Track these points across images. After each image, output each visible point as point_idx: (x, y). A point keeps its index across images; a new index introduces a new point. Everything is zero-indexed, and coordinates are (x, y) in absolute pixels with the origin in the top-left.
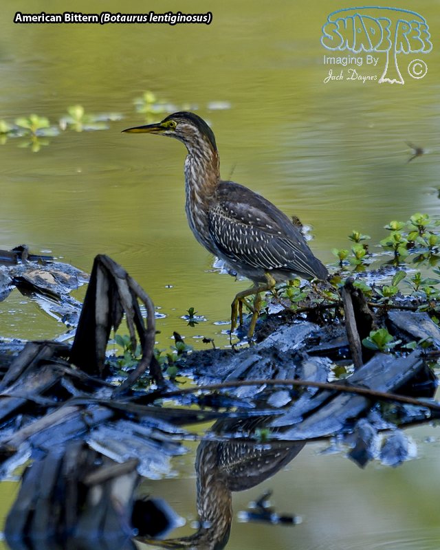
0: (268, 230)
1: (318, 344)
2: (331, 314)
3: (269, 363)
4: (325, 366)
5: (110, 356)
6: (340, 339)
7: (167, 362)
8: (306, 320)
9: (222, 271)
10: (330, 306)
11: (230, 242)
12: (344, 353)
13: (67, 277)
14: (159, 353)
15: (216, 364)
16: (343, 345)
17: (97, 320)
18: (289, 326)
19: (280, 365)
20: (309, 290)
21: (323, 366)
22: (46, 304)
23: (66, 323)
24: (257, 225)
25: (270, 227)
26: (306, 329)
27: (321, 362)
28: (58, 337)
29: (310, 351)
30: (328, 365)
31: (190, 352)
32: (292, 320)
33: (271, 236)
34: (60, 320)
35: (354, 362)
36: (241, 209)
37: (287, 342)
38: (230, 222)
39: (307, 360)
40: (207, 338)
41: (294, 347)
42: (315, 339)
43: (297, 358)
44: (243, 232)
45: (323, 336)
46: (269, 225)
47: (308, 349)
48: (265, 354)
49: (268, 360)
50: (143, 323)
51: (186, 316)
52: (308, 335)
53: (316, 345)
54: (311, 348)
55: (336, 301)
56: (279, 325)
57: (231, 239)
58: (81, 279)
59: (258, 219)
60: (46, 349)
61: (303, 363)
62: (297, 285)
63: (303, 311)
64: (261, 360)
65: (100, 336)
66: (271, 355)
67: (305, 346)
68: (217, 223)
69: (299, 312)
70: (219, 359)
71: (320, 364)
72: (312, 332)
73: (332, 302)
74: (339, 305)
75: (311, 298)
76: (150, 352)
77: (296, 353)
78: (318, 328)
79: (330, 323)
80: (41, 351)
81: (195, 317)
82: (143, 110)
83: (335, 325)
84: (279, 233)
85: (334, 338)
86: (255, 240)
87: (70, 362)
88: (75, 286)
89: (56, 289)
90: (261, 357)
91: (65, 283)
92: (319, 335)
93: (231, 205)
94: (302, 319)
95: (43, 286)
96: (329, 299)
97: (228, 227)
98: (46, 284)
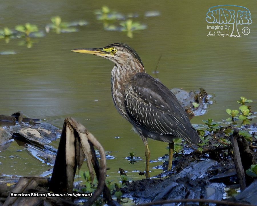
0: (161, 109)
1: (217, 174)
2: (225, 154)
3: (183, 188)
4: (221, 188)
5: (77, 186)
6: (231, 170)
7: (115, 189)
8: (209, 158)
10: (225, 148)
11: (136, 114)
12: (234, 179)
13: (49, 132)
14: (109, 183)
15: (148, 189)
16: (233, 174)
17: (66, 161)
18: (197, 162)
19: (191, 189)
20: (211, 138)
21: (220, 189)
22: (34, 152)
23: (48, 164)
24: (154, 104)
25: (163, 106)
26: (209, 164)
27: (218, 187)
28: (42, 173)
29: (211, 179)
30: (223, 188)
31: (130, 182)
32: (199, 158)
33: (162, 113)
34: (43, 161)
35: (240, 186)
36: (146, 92)
37: (196, 174)
38: (136, 100)
39: (209, 185)
40: (142, 172)
41: (201, 177)
42: (214, 171)
43: (202, 184)
44: (145, 109)
45: (220, 169)
46: (162, 105)
47: (210, 177)
48: (181, 182)
49: (182, 186)
50: (98, 163)
51: (129, 157)
52: (210, 168)
53: (215, 175)
54: (212, 177)
55: (229, 145)
56: (191, 162)
57: (137, 112)
58: (58, 134)
59: (155, 101)
60: (33, 182)
61: (206, 188)
62: (203, 135)
63: (207, 152)
64: (178, 186)
65: (69, 172)
66: (185, 182)
67: (208, 176)
68: (129, 100)
69: (204, 153)
70: (149, 186)
71: (218, 188)
72: (213, 166)
73: (226, 146)
74: (230, 147)
75: (212, 143)
76: (103, 182)
77: (202, 181)
78: (217, 163)
79: (225, 160)
80: (30, 184)
81: (134, 158)
83: (228, 161)
84: (169, 111)
85: (227, 170)
86: (152, 115)
87: (50, 190)
88: (55, 139)
89: (41, 141)
90: (178, 184)
91: (47, 137)
92: (217, 168)
93: (140, 88)
94: (206, 158)
95: (32, 139)
96: (224, 144)
97: (135, 104)
98: (34, 137)
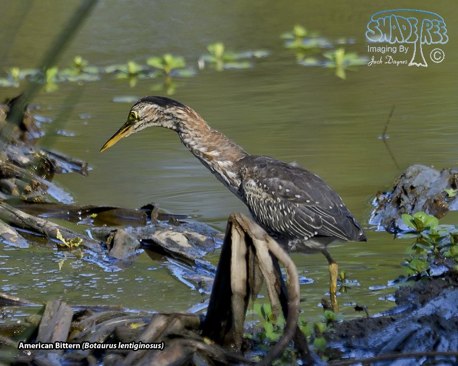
3: (430, 332)
9: (379, 228)
13: (202, 238)
14: (305, 324)
15: (370, 335)
17: (232, 287)
18: (454, 290)
19: (442, 334)
22: (178, 271)
23: (201, 291)
25: (299, 196)
32: (457, 282)
34: (193, 287)
37: (451, 308)
38: (259, 199)
40: (359, 306)
46: (298, 194)
48: (426, 323)
49: (429, 329)
56: (443, 289)
58: (218, 241)
59: (287, 191)
60: (176, 321)
64: (420, 329)
65: (237, 305)
66: (432, 323)
70: (373, 329)
76: (295, 322)
80: (170, 324)
81: (347, 282)
82: (292, 45)
84: (308, 201)
87: (203, 335)
88: (212, 249)
89: (189, 252)
90: (421, 326)
91: (200, 246)
95: (175, 250)
98: (178, 246)
